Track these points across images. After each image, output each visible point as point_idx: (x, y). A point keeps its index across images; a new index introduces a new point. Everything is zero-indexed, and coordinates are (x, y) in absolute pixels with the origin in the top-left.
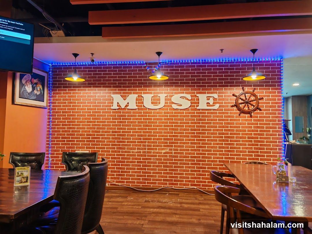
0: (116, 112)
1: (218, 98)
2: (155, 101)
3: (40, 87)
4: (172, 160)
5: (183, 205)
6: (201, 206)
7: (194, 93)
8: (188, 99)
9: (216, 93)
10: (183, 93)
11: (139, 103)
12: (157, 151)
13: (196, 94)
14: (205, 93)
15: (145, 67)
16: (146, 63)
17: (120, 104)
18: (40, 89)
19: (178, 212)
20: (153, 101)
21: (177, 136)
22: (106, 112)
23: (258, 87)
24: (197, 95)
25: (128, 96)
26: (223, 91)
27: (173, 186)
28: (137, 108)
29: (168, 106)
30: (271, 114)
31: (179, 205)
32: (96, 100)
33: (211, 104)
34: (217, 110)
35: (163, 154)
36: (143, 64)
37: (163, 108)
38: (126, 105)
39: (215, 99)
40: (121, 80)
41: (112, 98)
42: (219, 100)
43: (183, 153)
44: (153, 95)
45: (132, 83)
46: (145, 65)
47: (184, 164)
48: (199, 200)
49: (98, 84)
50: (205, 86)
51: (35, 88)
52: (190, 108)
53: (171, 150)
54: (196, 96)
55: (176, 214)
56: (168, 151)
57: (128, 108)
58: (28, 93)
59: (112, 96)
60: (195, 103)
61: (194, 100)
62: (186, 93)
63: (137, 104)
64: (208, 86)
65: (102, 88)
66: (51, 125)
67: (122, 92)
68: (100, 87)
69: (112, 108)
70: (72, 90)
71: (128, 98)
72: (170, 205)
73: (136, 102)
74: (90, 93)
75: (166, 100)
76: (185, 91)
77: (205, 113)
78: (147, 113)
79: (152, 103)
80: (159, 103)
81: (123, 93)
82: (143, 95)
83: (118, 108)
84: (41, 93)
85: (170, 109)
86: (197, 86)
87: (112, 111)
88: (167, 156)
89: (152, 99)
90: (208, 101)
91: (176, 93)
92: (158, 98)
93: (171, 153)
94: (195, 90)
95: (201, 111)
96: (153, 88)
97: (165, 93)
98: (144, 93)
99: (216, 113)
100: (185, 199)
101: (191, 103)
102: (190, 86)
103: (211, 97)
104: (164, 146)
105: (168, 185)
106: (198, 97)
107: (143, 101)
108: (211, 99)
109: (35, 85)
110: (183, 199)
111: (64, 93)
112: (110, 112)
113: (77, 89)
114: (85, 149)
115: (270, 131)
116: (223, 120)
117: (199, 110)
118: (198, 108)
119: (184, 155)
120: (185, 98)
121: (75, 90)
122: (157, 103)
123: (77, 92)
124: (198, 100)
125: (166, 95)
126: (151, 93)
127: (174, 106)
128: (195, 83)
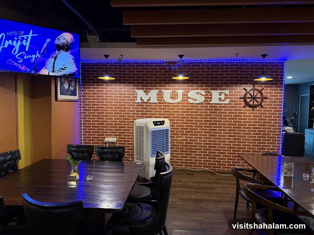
0: (140, 106)
1: (229, 94)
2: (174, 96)
3: (73, 83)
4: (188, 146)
5: (201, 184)
6: (215, 185)
7: (208, 89)
8: (202, 95)
9: (227, 89)
10: (198, 89)
11: (159, 97)
12: (175, 138)
13: (209, 90)
14: (217, 89)
15: (165, 66)
16: (166, 62)
17: (143, 98)
18: (74, 85)
19: (198, 190)
20: (171, 96)
21: (192, 126)
22: (131, 105)
23: (264, 85)
24: (211, 91)
25: (150, 91)
26: (234, 88)
27: (188, 167)
28: (158, 102)
29: (185, 101)
30: (273, 108)
31: (197, 185)
32: (122, 94)
33: (222, 99)
34: (228, 104)
35: (180, 141)
36: (163, 63)
37: (181, 102)
38: (148, 99)
39: (226, 95)
40: (143, 77)
41: (136, 93)
42: (230, 95)
43: (197, 141)
44: (171, 91)
45: (154, 80)
46: (165, 64)
47: (198, 149)
48: (212, 180)
49: (124, 80)
50: (218, 83)
51: (71, 85)
52: (204, 102)
53: (187, 137)
54: (209, 92)
55: (198, 192)
56: (184, 139)
57: (150, 102)
58: (66, 90)
59: (135, 91)
60: (209, 98)
61: (208, 95)
62: (201, 89)
63: (158, 99)
64: (220, 83)
65: (127, 84)
66: (82, 116)
67: (145, 87)
68: (125, 83)
69: (136, 101)
70: (100, 85)
71: (150, 93)
72: (190, 184)
73: (157, 97)
74: (117, 88)
75: (183, 95)
76: (200, 88)
77: (217, 107)
78: (166, 106)
79: (171, 98)
80: (177, 98)
81: (146, 89)
82: (163, 91)
83: (141, 101)
84: (74, 88)
85: (186, 103)
86: (211, 83)
87: (136, 104)
88: (183, 143)
89: (171, 94)
90: (220, 97)
91: (192, 89)
92: (176, 93)
93: (187, 140)
94: (209, 86)
95: (213, 105)
96: (172, 85)
97: (182, 89)
98: (164, 89)
99: (227, 107)
100: (200, 179)
101: (205, 98)
102: (204, 83)
103: (223, 93)
104: (181, 134)
105: (184, 167)
106: (211, 93)
107: (163, 96)
108: (223, 95)
109: (70, 82)
110: (199, 179)
111: (93, 88)
112: (134, 106)
113: (104, 84)
114: (113, 136)
115: (271, 123)
116: (232, 113)
117: (212, 104)
118: (210, 102)
119: (198, 142)
120: (199, 94)
121: (103, 85)
122: (175, 98)
123: (104, 87)
124: (211, 95)
125: (184, 91)
126: (170, 89)
127: (190, 101)
128: (210, 80)
